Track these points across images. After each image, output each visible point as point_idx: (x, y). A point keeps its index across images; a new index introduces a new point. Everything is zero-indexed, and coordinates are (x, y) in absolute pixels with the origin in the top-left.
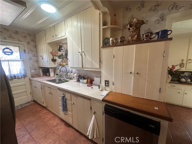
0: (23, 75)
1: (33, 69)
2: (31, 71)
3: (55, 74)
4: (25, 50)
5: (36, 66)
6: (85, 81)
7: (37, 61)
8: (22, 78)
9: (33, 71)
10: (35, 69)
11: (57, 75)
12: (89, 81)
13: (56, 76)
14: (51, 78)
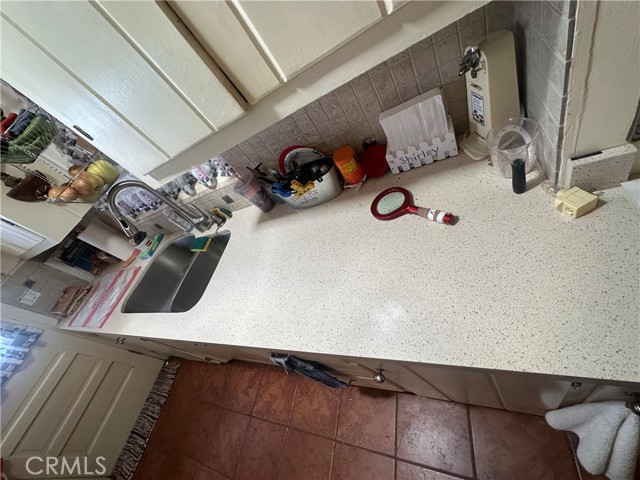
0: (18, 344)
2: (21, 306)
3: (132, 241)
6: (324, 186)
8: (25, 356)
9: (31, 296)
10: (29, 284)
11: (140, 237)
12: (348, 168)
13: (143, 247)
14: (136, 273)
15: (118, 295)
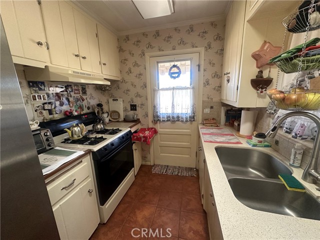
0: (190, 117)
1: (206, 107)
2: (203, 110)
3: (255, 133)
4: (199, 66)
5: (214, 100)
7: (219, 88)
8: (187, 121)
9: (207, 111)
10: (212, 107)
11: (261, 136)
13: (255, 140)
14: (238, 143)
15: (222, 140)
